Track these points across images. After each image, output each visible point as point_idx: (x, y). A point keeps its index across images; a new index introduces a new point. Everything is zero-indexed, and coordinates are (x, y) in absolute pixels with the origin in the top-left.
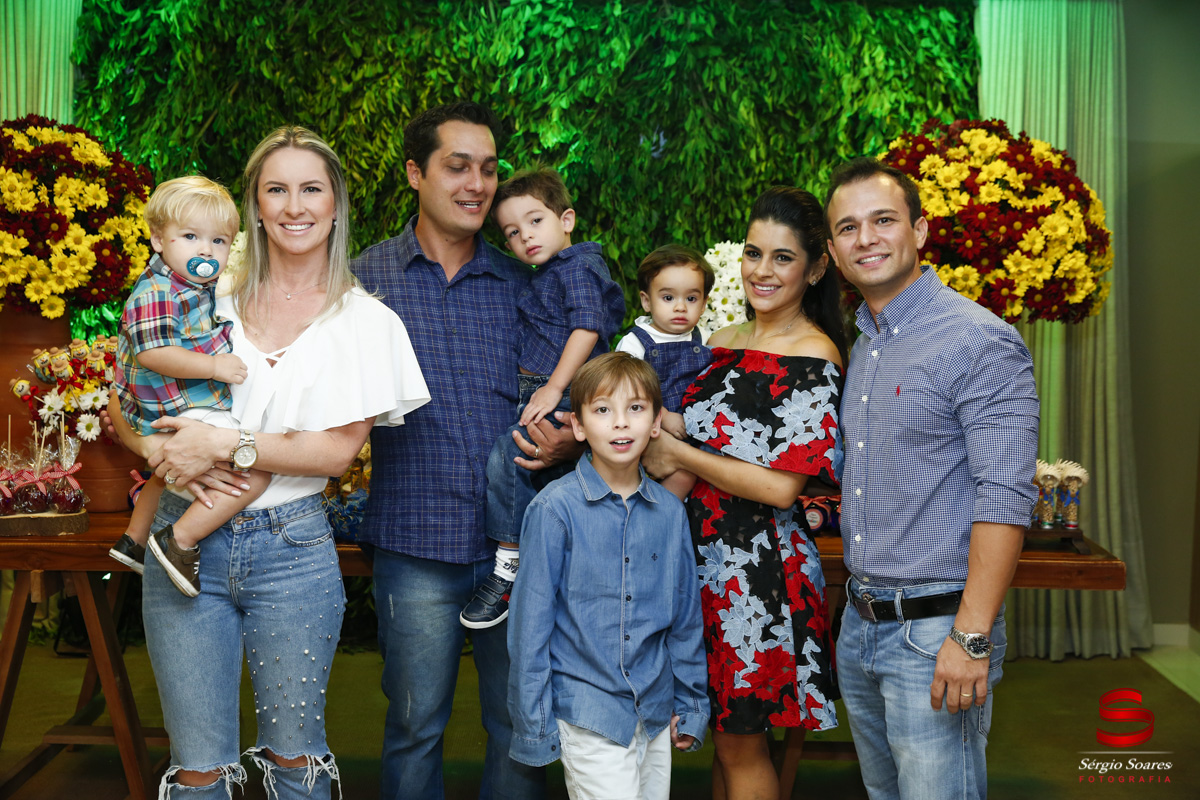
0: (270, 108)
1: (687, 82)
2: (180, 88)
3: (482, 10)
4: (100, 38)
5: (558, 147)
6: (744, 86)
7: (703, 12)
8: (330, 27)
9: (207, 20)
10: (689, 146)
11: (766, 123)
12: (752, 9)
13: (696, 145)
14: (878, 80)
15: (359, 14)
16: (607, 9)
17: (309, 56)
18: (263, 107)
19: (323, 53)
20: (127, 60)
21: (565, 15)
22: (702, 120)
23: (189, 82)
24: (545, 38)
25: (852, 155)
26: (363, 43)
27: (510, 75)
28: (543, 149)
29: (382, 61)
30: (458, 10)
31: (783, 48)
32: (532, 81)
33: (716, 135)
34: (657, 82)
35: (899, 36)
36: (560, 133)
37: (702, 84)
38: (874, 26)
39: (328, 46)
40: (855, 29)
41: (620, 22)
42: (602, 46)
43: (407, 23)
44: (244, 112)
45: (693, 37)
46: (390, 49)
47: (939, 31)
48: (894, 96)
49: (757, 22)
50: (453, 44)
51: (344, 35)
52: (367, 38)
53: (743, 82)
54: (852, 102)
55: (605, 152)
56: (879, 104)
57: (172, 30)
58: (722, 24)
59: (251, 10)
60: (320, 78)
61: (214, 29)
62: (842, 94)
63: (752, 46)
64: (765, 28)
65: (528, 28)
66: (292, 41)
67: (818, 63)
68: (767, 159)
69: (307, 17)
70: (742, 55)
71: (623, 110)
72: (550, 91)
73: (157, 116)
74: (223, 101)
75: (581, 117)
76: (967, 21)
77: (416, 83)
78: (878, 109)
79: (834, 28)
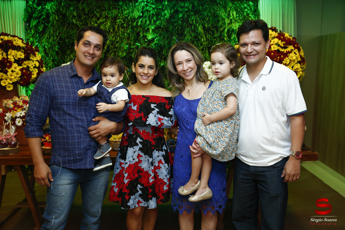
0: (76, 31)
1: (185, 21)
2: (52, 27)
3: (131, 4)
4: (30, 14)
5: (152, 39)
6: (200, 22)
7: (189, 3)
8: (91, 9)
9: (58, 8)
10: (186, 38)
11: (206, 32)
12: (201, 2)
13: (188, 38)
14: (235, 20)
15: (98, 6)
16: (164, 3)
17: (86, 17)
18: (74, 31)
19: (89, 16)
20: (38, 20)
21: (153, 5)
22: (189, 31)
23: (54, 25)
24: (147, 11)
25: (228, 40)
26: (100, 13)
27: (139, 21)
28: (148, 40)
29: (105, 18)
30: (125, 4)
31: (209, 12)
32: (144, 22)
33: (193, 35)
34: (177, 22)
35: (239, 9)
36: (152, 36)
37: (189, 22)
38: (233, 6)
39: (91, 14)
40: (228, 7)
41: (167, 6)
42: (162, 13)
43: (111, 8)
44: (69, 32)
45: (186, 10)
46: (107, 15)
47: (249, 7)
48: (239, 24)
49: (203, 6)
50: (123, 13)
51: (95, 11)
52: (101, 12)
53: (199, 21)
54: (228, 26)
55: (164, 40)
56: (235, 26)
57: (49, 11)
58: (193, 6)
59: (70, 5)
60: (89, 23)
61: (61, 11)
62: (225, 24)
63: (201, 12)
64: (205, 7)
65: (143, 8)
66: (81, 13)
67: (219, 16)
68: (206, 41)
69: (85, 7)
70: (199, 14)
71: (168, 29)
72: (149, 25)
73: (47, 34)
74: (63, 30)
75: (157, 31)
76: (256, 5)
77: (114, 24)
78: (235, 27)
79: (222, 7)
